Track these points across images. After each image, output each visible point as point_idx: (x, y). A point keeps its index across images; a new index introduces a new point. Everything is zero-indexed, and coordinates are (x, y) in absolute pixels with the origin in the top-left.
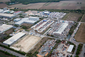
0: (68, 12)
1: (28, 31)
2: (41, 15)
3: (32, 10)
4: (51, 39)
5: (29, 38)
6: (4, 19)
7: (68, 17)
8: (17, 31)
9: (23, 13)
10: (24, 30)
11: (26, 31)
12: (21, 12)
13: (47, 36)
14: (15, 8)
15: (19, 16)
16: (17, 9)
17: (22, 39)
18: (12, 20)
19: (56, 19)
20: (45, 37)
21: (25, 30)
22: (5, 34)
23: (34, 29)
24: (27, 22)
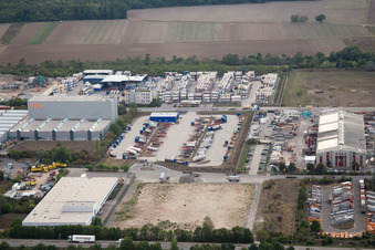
0: (285, 71)
5: (173, 192)
7: (311, 92)
8: (27, 178)
11: (100, 170)
13: (282, 177)
17: (133, 203)
19: (239, 109)
23: (139, 158)
24: (38, 130)
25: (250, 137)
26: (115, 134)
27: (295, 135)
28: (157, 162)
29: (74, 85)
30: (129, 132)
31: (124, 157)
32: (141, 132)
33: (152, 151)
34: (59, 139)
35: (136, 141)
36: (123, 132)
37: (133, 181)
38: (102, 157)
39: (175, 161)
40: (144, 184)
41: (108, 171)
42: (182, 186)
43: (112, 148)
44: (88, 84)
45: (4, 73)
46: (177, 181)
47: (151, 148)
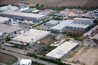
1: (80, 40)
2: (92, 16)
3: (71, 8)
5: (88, 50)
6: (26, 21)
8: (60, 40)
9: (57, 13)
10: (72, 39)
11: (77, 40)
12: (51, 11)
14: (38, 5)
15: (51, 17)
16: (42, 6)
17: (76, 52)
18: (42, 24)
21: (75, 39)
22: (41, 44)
23: (89, 37)
24: (72, 26)
26: (88, 29)
28: (92, 39)
29: (93, 13)
30: (94, 28)
31: (86, 36)
32: (96, 29)
33: (94, 35)
34: (76, 29)
35: (93, 31)
36: (92, 28)
37: (82, 44)
38: (81, 36)
39: (96, 39)
40: (83, 46)
41: (79, 40)
42: (92, 48)
43: (85, 33)
44: (94, 13)
45: (80, 9)
46: (92, 46)
47: (94, 34)
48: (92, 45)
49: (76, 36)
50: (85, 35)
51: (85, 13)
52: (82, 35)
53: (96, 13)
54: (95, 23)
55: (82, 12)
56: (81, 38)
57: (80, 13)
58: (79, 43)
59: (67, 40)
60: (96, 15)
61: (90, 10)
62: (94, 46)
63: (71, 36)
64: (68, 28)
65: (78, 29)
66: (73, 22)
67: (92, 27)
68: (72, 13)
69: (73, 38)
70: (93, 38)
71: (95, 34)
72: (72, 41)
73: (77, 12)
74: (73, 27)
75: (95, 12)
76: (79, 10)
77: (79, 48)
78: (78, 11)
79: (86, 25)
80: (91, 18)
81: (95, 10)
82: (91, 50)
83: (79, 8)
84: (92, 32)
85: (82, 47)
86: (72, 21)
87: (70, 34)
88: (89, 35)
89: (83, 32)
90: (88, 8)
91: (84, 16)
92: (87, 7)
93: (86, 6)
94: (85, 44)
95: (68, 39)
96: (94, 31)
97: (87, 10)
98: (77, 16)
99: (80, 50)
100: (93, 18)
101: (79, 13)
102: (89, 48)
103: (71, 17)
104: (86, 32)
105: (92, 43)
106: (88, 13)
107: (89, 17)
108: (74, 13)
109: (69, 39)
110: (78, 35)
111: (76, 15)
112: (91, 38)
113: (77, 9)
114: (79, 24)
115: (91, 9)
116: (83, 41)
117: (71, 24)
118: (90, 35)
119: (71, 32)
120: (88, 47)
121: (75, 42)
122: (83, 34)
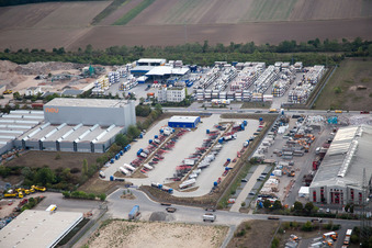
0: (336, 60)
2: (122, 87)
4: (308, 229)
5: (133, 237)
7: (354, 88)
10: (53, 196)
11: (77, 197)
13: (264, 217)
19: (265, 112)
20: (257, 222)
23: (127, 180)
24: (42, 140)
25: (256, 154)
26: (119, 145)
27: (307, 151)
28: (143, 188)
29: (123, 76)
30: (140, 140)
31: (112, 179)
32: (151, 142)
33: (146, 169)
34: (63, 150)
35: (138, 154)
36: (133, 141)
37: (102, 215)
38: (91, 177)
39: (160, 187)
40: (109, 221)
41: (85, 198)
42: (148, 226)
43: (108, 164)
44: (131, 76)
45: (67, 61)
46: (147, 219)
47: (147, 165)
48: (145, 215)
49: (68, 180)
50: (108, 171)
51: (89, 75)
52: (93, 173)
53: (137, 74)
54: (143, 120)
55: (74, 72)
56: (93, 187)
57: (68, 78)
58: (87, 211)
59: (32, 205)
60: (140, 82)
61: (112, 65)
62: (156, 218)
63: (44, 185)
64: (26, 146)
65: (72, 150)
66: (46, 120)
67: (133, 134)
68: (30, 81)
69: (56, 190)
70: (146, 182)
71: (150, 164)
72: (52, 207)
73: (54, 73)
74: (50, 143)
75: (132, 72)
76: (58, 64)
77: (91, 232)
78: (56, 69)
79: (105, 127)
80: (121, 96)
81: (132, 61)
82: (147, 236)
83: (59, 57)
84: (135, 158)
85: (103, 226)
86: (38, 115)
87: (37, 174)
88: (126, 171)
89: (98, 161)
90: (99, 54)
91: (90, 91)
92: (94, 49)
93: (89, 46)
94: (114, 213)
95: (31, 200)
96: (142, 151)
97: (96, 62)
98: (55, 91)
99: (97, 240)
100: (131, 97)
101: (63, 81)
102: (133, 227)
103: (30, 97)
104: (110, 159)
105: (146, 206)
106: (102, 78)
107: (114, 95)
108: (38, 78)
109: (40, 200)
110: (79, 175)
111: (52, 89)
112: (137, 182)
113: (49, 60)
114: (76, 128)
115: (115, 60)
116: (103, 199)
117: (37, 130)
118: (130, 170)
119: (40, 165)
120: (129, 224)
121: (67, 208)
122: (99, 169)
